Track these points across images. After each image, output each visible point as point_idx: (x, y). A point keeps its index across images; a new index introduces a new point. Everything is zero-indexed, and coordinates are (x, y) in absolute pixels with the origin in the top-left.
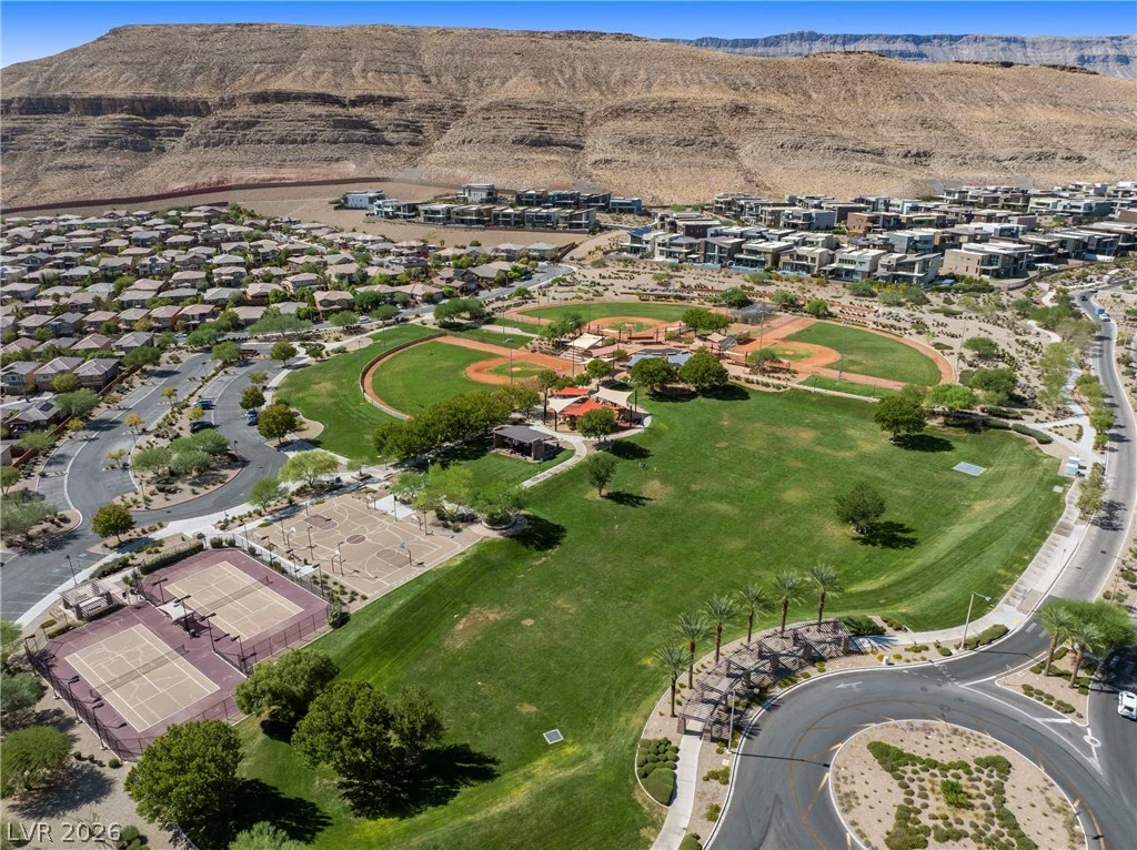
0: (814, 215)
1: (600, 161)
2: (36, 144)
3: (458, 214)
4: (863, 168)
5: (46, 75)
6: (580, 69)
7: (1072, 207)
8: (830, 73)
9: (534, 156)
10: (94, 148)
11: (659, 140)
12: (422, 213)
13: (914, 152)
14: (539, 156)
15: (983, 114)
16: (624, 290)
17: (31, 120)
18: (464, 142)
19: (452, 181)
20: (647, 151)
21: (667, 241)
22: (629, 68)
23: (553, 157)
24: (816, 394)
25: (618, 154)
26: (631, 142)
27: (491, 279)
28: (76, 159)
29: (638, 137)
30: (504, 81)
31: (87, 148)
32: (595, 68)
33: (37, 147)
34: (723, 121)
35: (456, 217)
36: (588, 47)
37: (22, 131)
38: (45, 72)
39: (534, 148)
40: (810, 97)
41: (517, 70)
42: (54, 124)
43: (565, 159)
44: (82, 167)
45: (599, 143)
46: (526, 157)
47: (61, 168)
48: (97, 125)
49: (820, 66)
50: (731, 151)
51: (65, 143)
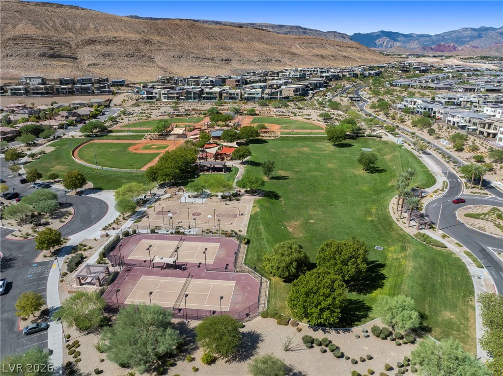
0: (214, 81)
1: (91, 64)
3: (33, 90)
4: (210, 65)
6: (57, 22)
7: (295, 75)
8: (177, 28)
9: (54, 63)
11: (118, 54)
12: (9, 91)
13: (224, 59)
14: (55, 62)
15: (240, 45)
16: (159, 114)
18: (7, 56)
19: (8, 76)
20: (113, 60)
21: (166, 92)
22: (84, 23)
23: (64, 63)
24: (291, 137)
25: (98, 61)
26: (103, 55)
27: (87, 115)
29: (106, 53)
30: (15, 26)
32: (65, 22)
34: (142, 46)
35: (33, 91)
36: (57, 11)
39: (52, 59)
40: (172, 37)
41: (21, 21)
43: (72, 64)
45: (86, 56)
46: (49, 63)
49: (172, 24)
50: (151, 59)
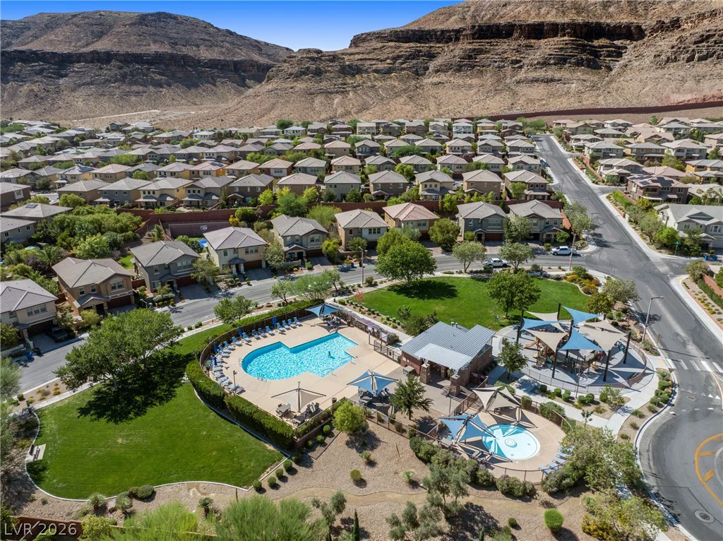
2: (496, 62)
5: (470, 13)
10: (555, 64)
17: (484, 44)
28: (541, 73)
31: (549, 64)
33: (496, 64)
37: (480, 52)
38: (468, 11)
42: (505, 46)
44: (552, 80)
47: (532, 81)
48: (547, 46)
51: (520, 61)
